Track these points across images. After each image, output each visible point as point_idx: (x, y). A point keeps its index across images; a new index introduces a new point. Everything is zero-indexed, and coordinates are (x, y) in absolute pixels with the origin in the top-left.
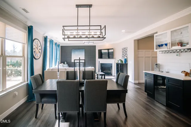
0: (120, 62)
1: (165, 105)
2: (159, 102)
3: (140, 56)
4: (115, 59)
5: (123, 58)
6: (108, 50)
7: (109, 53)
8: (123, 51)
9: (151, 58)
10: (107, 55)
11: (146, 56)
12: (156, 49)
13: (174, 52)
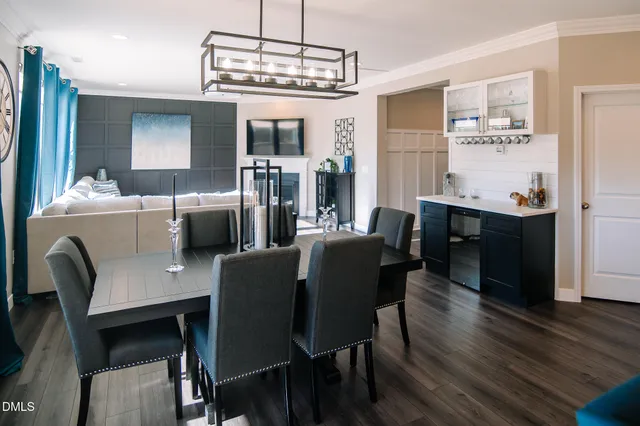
0: (328, 168)
1: (478, 288)
2: (462, 285)
3: (392, 148)
4: (310, 155)
5: (338, 152)
6: (275, 121)
7: (276, 130)
8: (338, 129)
9: (418, 155)
10: (271, 141)
11: (408, 148)
12: (449, 131)
13: (492, 142)
